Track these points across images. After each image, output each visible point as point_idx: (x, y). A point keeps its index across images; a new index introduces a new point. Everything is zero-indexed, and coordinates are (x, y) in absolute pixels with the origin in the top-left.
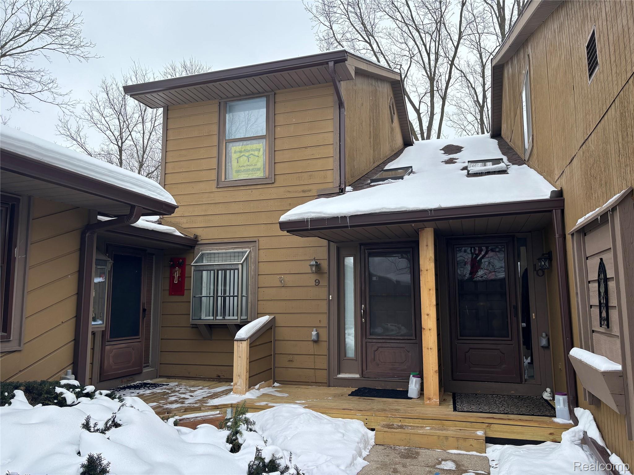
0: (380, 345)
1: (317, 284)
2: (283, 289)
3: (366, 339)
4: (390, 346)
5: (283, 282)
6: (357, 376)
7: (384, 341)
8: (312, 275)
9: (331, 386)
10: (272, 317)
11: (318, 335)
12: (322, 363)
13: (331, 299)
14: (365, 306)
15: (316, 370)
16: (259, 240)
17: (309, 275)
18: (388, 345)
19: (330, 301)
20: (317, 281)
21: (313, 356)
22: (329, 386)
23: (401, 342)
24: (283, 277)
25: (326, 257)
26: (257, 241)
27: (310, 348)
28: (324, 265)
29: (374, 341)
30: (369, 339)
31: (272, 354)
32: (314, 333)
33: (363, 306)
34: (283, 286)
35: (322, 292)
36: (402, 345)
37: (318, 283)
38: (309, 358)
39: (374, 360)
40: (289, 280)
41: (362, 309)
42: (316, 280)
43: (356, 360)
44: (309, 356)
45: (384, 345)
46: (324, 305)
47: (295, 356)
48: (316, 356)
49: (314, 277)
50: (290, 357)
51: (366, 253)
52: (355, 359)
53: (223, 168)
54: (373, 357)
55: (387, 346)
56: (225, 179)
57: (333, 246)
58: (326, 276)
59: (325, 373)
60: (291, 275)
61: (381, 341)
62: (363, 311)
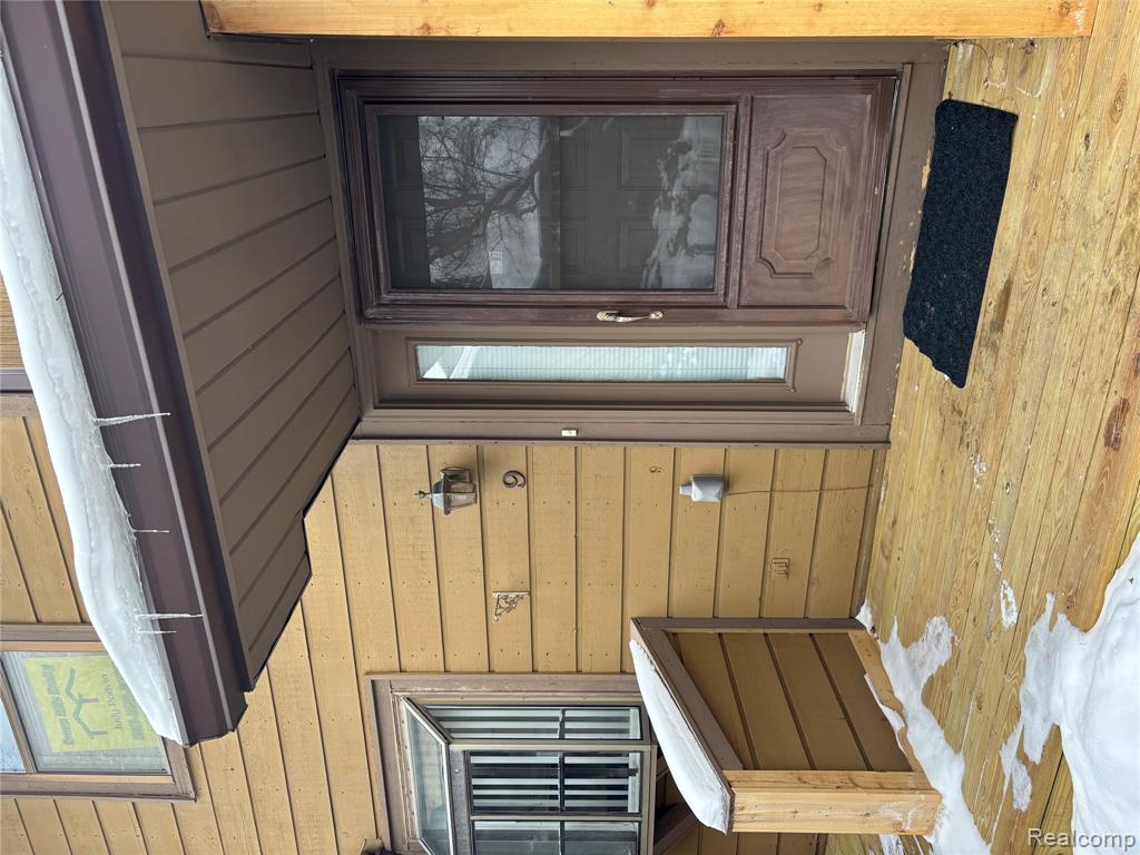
0: (752, 253)
1: (521, 480)
2: (539, 593)
3: (726, 307)
4: (757, 213)
5: (513, 595)
6: (857, 340)
7: (736, 237)
8: (487, 496)
9: (888, 434)
10: (633, 629)
11: (703, 479)
12: (803, 464)
13: (573, 433)
14: (602, 307)
15: (826, 486)
16: (368, 669)
17: (487, 505)
18: (754, 220)
19: (580, 435)
20: (510, 479)
21: (776, 495)
22: (888, 442)
23: (745, 166)
24: (495, 595)
25: (419, 447)
26: (373, 677)
27: (747, 505)
28: (448, 454)
29: (735, 275)
30: (726, 294)
31: (762, 631)
32: (696, 493)
33: (601, 316)
34: (530, 594)
35: (550, 462)
36: (757, 165)
37: (516, 478)
38: (780, 508)
39: (807, 276)
40: (505, 574)
41: (611, 319)
42: (506, 484)
43: (799, 342)
44: (775, 509)
45: (753, 236)
46: (594, 454)
47: (771, 555)
48: (778, 485)
49: (494, 491)
50: (775, 570)
51: (392, 297)
52: (794, 345)
53: (124, 779)
54: (797, 281)
55: (756, 222)
56: (163, 773)
57: (374, 420)
58: (488, 447)
59: (839, 455)
60: (490, 568)
61: (736, 247)
62: (619, 315)
